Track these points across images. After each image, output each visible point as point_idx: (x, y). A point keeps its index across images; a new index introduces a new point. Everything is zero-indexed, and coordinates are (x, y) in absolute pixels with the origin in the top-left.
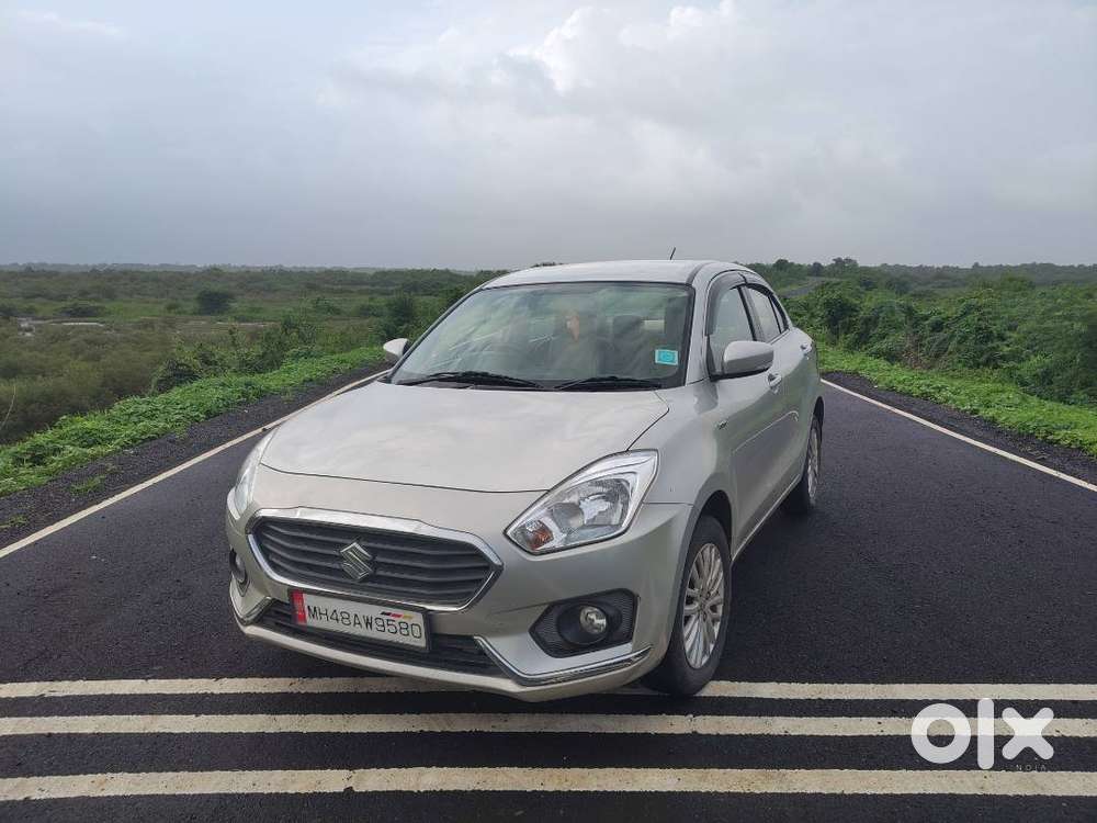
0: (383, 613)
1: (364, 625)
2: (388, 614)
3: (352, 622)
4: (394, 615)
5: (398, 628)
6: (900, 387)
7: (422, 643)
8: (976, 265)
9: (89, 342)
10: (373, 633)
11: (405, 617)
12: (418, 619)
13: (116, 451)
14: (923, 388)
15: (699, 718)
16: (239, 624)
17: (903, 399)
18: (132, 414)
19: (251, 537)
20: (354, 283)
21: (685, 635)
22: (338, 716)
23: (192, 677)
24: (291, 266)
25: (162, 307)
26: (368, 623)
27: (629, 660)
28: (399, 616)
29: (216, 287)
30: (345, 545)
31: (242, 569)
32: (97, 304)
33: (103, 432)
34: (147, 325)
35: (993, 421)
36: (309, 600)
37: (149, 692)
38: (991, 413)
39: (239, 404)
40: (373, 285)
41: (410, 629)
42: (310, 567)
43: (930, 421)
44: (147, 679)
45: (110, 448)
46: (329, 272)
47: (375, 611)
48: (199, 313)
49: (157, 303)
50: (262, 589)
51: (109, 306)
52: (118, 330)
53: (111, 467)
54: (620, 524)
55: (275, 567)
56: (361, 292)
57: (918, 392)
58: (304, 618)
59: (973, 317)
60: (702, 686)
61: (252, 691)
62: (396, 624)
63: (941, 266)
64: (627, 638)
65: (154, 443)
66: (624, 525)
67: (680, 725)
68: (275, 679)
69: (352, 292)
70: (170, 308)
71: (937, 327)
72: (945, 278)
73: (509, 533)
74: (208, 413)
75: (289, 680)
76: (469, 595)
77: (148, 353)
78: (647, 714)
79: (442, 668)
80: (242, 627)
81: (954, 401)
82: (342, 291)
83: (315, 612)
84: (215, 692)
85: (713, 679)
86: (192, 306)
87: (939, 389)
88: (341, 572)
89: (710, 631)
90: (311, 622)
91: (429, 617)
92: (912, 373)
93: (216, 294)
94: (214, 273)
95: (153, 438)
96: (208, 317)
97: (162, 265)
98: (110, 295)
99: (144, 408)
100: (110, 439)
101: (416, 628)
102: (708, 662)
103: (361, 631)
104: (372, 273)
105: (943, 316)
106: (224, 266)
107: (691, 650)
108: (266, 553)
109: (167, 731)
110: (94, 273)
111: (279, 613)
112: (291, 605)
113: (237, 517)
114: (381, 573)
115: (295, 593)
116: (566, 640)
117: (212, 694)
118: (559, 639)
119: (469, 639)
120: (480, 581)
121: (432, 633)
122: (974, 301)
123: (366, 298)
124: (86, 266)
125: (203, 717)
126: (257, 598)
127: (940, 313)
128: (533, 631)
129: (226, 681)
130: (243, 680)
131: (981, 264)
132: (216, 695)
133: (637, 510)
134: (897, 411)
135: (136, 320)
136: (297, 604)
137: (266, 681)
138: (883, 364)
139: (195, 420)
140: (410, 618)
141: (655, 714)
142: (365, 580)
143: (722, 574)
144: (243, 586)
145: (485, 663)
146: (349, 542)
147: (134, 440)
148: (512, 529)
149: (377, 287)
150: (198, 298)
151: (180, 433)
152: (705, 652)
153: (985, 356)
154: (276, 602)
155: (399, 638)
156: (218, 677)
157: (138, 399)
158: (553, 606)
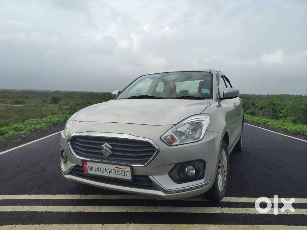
0: (116, 168)
1: (108, 172)
2: (118, 168)
3: (104, 172)
4: (120, 168)
5: (121, 173)
6: (256, 121)
7: (129, 178)
8: (268, 94)
9: (19, 110)
10: (112, 175)
11: (124, 169)
12: (128, 169)
13: (25, 133)
14: (263, 121)
15: (223, 208)
16: (63, 174)
17: (258, 124)
18: (31, 123)
19: (69, 143)
20: (96, 96)
21: (218, 179)
22: (97, 207)
23: (46, 194)
24: (78, 91)
25: (41, 101)
26: (110, 172)
27: (203, 185)
28: (121, 168)
29: (57, 96)
30: (103, 144)
31: (65, 157)
32: (22, 100)
33: (22, 128)
34: (36, 106)
35: (286, 129)
36: (89, 164)
37: (31, 199)
38: (285, 127)
39: (63, 122)
40: (101, 96)
41: (125, 173)
42: (89, 152)
43: (267, 129)
44: (30, 195)
45: (23, 132)
46: (89, 93)
47: (112, 167)
48: (52, 103)
49: (40, 100)
50: (72, 161)
51: (26, 100)
52: (28, 107)
53: (23, 136)
54: (200, 138)
55: (78, 154)
56: (97, 98)
57: (262, 123)
58: (87, 171)
59: (271, 106)
60: (222, 198)
61: (67, 199)
62: (120, 171)
63: (259, 94)
64: (202, 177)
65: (37, 131)
66: (201, 137)
67: (217, 210)
68: (75, 195)
69: (95, 98)
70: (43, 102)
71: (261, 108)
72: (260, 97)
73: (162, 138)
74: (54, 124)
75: (80, 195)
76: (147, 161)
77: (36, 114)
78: (205, 207)
79: (137, 187)
80: (64, 175)
81: (273, 125)
82: (92, 98)
83: (91, 168)
84: (54, 199)
85: (225, 196)
86: (49, 101)
87: (268, 122)
88: (101, 154)
89: (224, 179)
90: (89, 172)
91: (132, 169)
92: (259, 118)
93: (57, 98)
94: (57, 92)
95: (37, 130)
96: (54, 104)
97: (42, 90)
98: (27, 98)
99: (34, 122)
100: (24, 130)
101: (127, 173)
102: (223, 190)
103: (107, 175)
104: (101, 93)
105: (263, 105)
106: (59, 91)
107: (219, 184)
108: (74, 149)
109: (37, 211)
110: (23, 92)
111: (78, 170)
112: (82, 167)
113: (64, 137)
114: (115, 153)
115: (84, 162)
116: (181, 178)
117: (53, 199)
118: (178, 177)
119: (147, 177)
120: (151, 156)
121: (133, 175)
122: (271, 101)
123: (99, 100)
124: (20, 90)
125: (50, 206)
126: (70, 165)
127: (262, 105)
128: (170, 174)
129: (58, 195)
130: (63, 195)
131: (269, 94)
132: (54, 200)
133: (205, 133)
134: (257, 127)
135: (33, 105)
136: (85, 166)
137: (72, 195)
138: (249, 116)
139: (50, 126)
140: (126, 169)
141: (208, 207)
142: (109, 156)
143: (227, 161)
144: (65, 162)
145: (152, 185)
146: (104, 143)
147: (31, 130)
148: (163, 137)
149: (102, 97)
150: (52, 99)
151: (45, 128)
152: (222, 187)
153: (275, 117)
154: (77, 166)
155: (121, 177)
156: (55, 194)
157: (33, 119)
158: (177, 165)
